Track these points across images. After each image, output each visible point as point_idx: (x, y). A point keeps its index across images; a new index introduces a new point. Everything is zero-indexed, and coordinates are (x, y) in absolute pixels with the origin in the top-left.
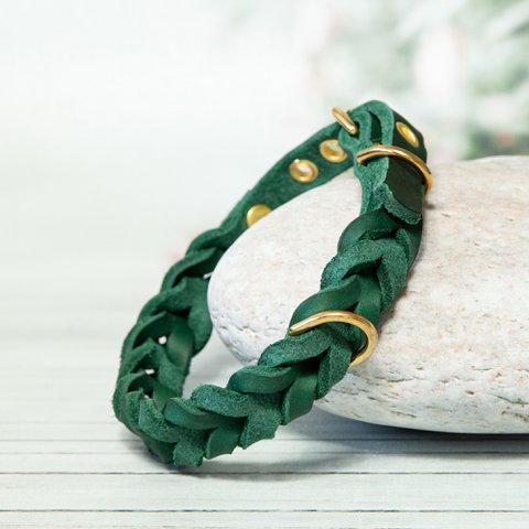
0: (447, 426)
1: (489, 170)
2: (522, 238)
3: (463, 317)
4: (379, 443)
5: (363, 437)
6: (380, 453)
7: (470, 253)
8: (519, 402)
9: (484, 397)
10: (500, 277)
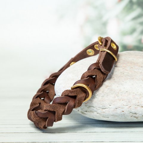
0: (117, 120)
1: (126, 54)
2: (135, 72)
3: (121, 92)
4: (98, 124)
5: (95, 123)
6: (99, 127)
7: (122, 76)
8: (135, 113)
9: (126, 113)
10: (130, 82)
